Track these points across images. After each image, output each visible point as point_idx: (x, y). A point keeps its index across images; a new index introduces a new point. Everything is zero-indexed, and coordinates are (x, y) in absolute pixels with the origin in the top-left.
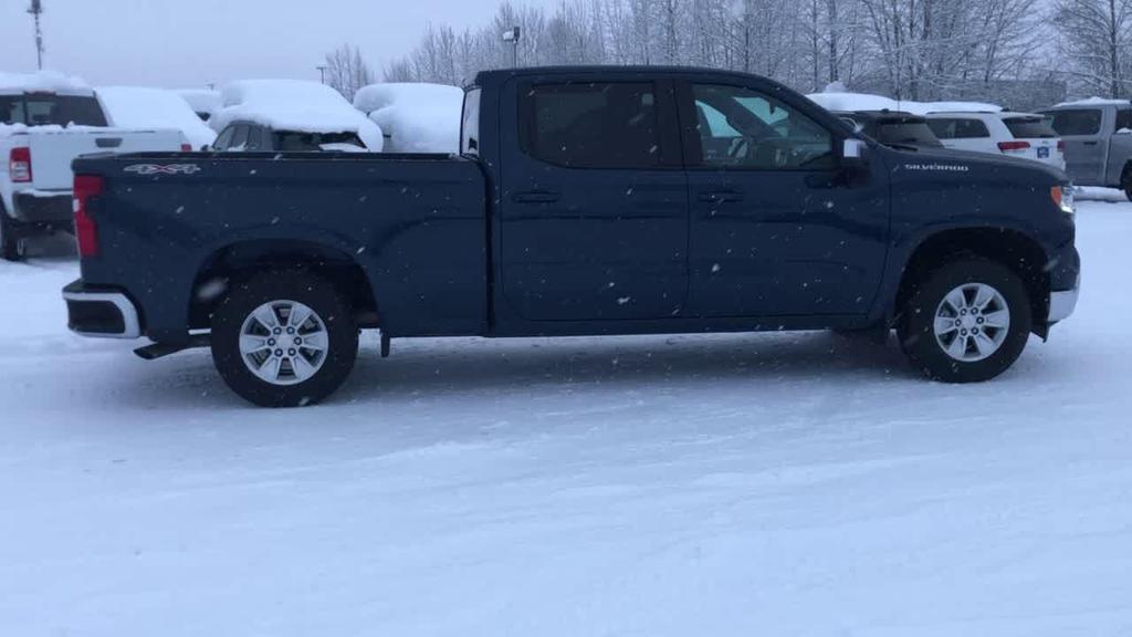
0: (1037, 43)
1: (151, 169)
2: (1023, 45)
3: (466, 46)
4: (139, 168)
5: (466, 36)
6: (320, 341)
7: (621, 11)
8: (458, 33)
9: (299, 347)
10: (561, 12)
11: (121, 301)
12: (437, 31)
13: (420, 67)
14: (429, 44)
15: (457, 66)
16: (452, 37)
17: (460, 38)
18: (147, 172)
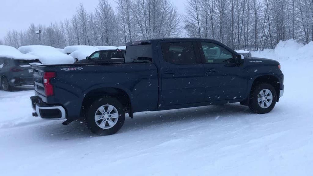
0: (179, 34)
1: (69, 69)
2: (176, 34)
3: (21, 35)
4: (65, 69)
5: (21, 32)
6: (116, 115)
7: (69, 26)
8: (19, 32)
9: (110, 118)
10: (51, 25)
11: (61, 108)
12: (12, 32)
13: (6, 41)
14: (9, 35)
15: (19, 41)
16: (17, 33)
17: (19, 34)
18: (68, 70)
